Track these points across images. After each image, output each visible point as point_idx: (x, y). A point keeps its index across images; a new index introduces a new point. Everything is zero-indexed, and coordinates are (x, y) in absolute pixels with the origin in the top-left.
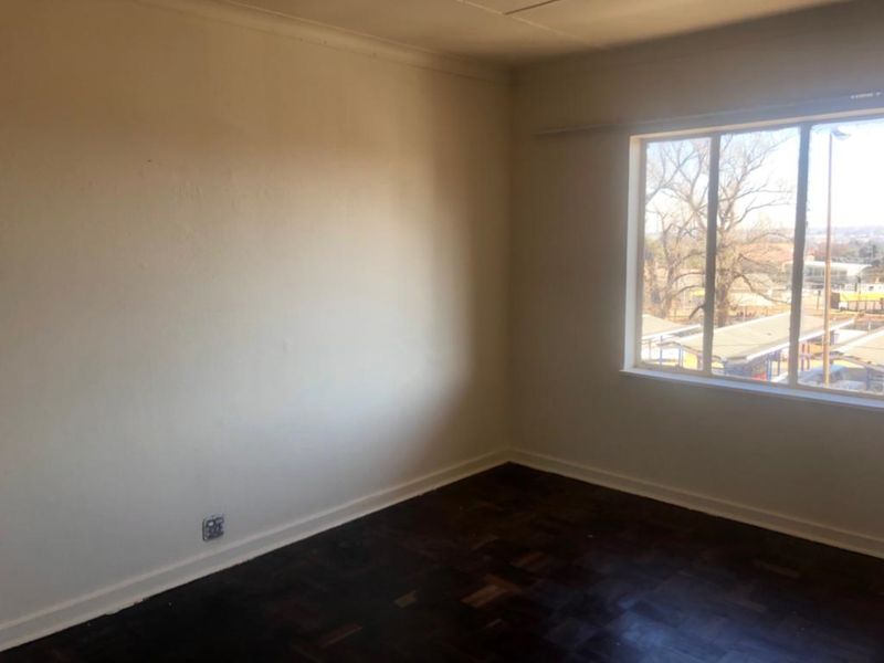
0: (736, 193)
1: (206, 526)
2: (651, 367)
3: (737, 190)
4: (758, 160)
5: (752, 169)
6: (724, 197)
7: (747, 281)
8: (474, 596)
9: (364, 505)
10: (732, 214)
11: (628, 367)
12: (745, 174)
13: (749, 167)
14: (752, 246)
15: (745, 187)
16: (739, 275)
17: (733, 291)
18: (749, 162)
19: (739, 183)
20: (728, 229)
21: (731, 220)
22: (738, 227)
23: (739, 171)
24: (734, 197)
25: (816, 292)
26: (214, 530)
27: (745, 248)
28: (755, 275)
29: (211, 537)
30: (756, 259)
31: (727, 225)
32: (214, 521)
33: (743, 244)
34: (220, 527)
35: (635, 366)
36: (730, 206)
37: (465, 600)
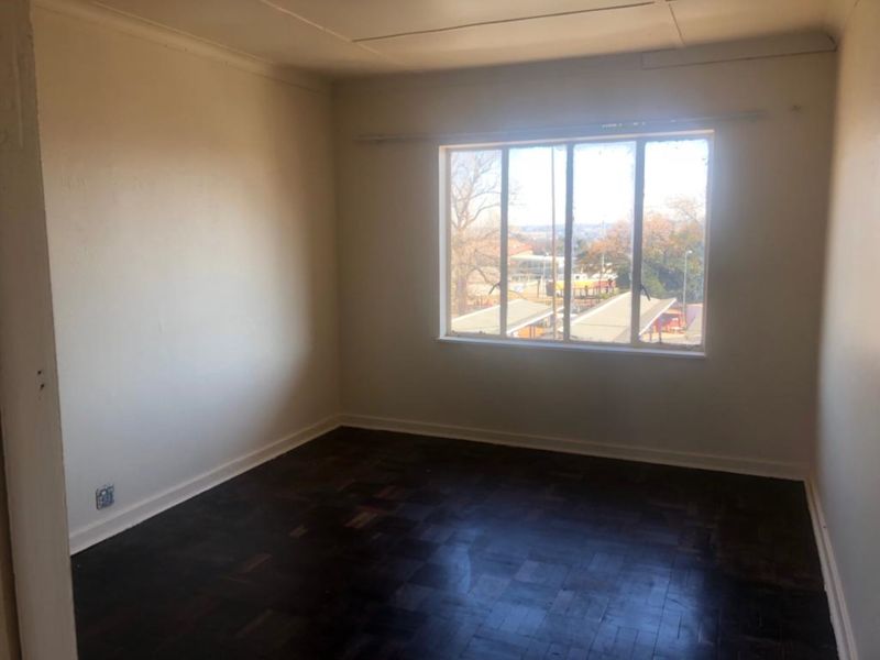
0: (469, 194)
1: (98, 495)
2: (459, 335)
3: (471, 190)
4: (487, 164)
5: (483, 172)
6: (459, 197)
7: (482, 273)
8: (355, 521)
9: (227, 470)
10: (468, 214)
11: (442, 336)
12: (476, 177)
13: (480, 170)
14: (484, 243)
15: (477, 187)
16: (475, 269)
17: (471, 283)
18: (480, 165)
19: (472, 184)
20: (465, 226)
21: (467, 218)
22: (473, 225)
23: (472, 174)
24: (469, 197)
25: (536, 282)
26: (105, 499)
27: (480, 244)
28: (488, 268)
29: (104, 506)
30: (489, 254)
31: (463, 223)
32: (106, 490)
33: (477, 240)
34: (112, 496)
35: (447, 335)
36: (466, 206)
37: (348, 525)
